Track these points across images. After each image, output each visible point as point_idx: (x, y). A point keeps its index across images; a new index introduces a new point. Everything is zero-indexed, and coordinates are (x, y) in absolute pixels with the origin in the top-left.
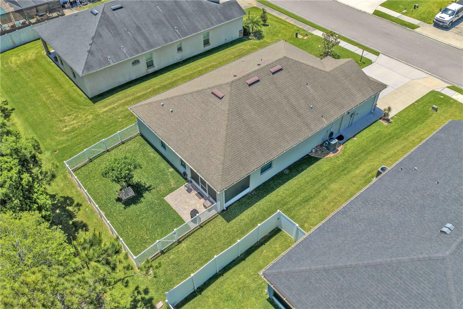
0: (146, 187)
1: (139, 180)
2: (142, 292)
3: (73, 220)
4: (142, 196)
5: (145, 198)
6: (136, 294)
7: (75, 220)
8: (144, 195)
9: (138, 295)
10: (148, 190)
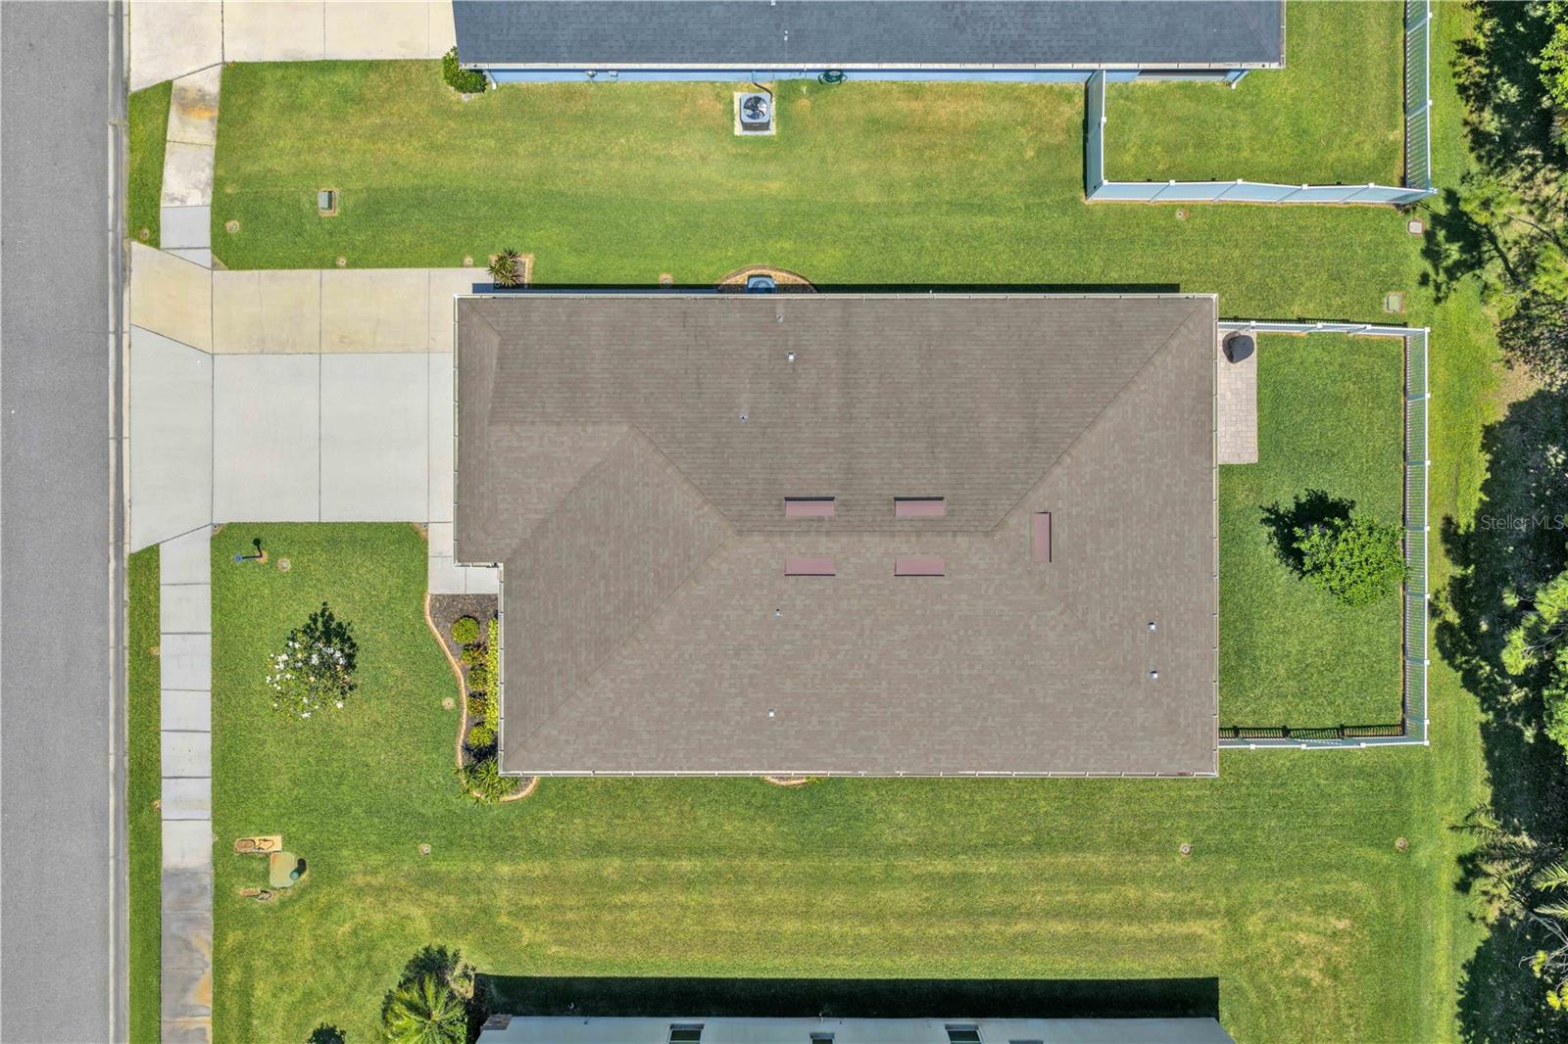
0: (1274, 528)
1: (1277, 561)
2: (1431, 283)
3: (1463, 572)
4: (1298, 505)
5: (1296, 498)
6: (1444, 287)
7: (1458, 571)
8: (1292, 507)
9: (1441, 284)
10: (1276, 513)
